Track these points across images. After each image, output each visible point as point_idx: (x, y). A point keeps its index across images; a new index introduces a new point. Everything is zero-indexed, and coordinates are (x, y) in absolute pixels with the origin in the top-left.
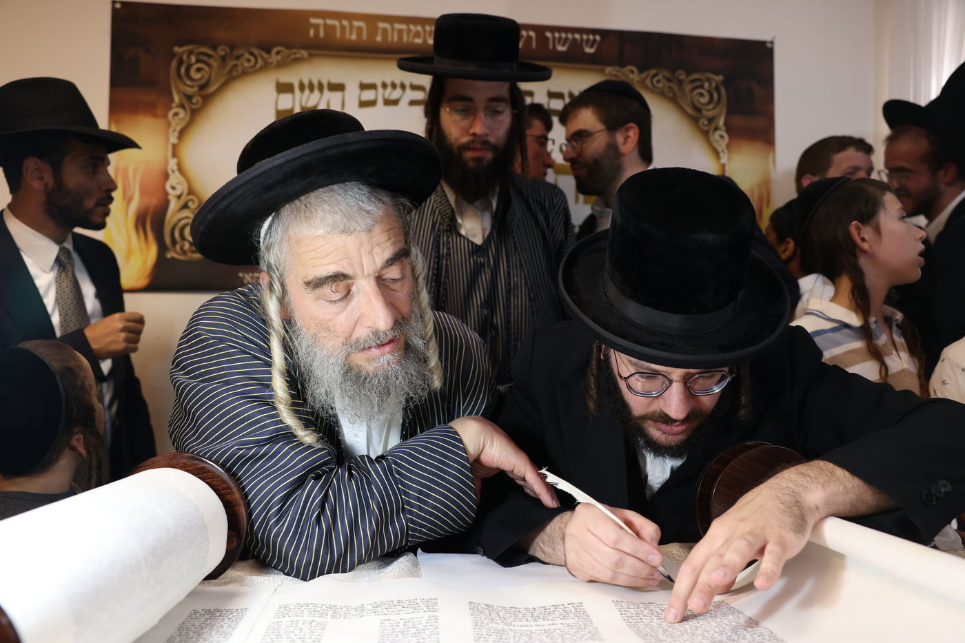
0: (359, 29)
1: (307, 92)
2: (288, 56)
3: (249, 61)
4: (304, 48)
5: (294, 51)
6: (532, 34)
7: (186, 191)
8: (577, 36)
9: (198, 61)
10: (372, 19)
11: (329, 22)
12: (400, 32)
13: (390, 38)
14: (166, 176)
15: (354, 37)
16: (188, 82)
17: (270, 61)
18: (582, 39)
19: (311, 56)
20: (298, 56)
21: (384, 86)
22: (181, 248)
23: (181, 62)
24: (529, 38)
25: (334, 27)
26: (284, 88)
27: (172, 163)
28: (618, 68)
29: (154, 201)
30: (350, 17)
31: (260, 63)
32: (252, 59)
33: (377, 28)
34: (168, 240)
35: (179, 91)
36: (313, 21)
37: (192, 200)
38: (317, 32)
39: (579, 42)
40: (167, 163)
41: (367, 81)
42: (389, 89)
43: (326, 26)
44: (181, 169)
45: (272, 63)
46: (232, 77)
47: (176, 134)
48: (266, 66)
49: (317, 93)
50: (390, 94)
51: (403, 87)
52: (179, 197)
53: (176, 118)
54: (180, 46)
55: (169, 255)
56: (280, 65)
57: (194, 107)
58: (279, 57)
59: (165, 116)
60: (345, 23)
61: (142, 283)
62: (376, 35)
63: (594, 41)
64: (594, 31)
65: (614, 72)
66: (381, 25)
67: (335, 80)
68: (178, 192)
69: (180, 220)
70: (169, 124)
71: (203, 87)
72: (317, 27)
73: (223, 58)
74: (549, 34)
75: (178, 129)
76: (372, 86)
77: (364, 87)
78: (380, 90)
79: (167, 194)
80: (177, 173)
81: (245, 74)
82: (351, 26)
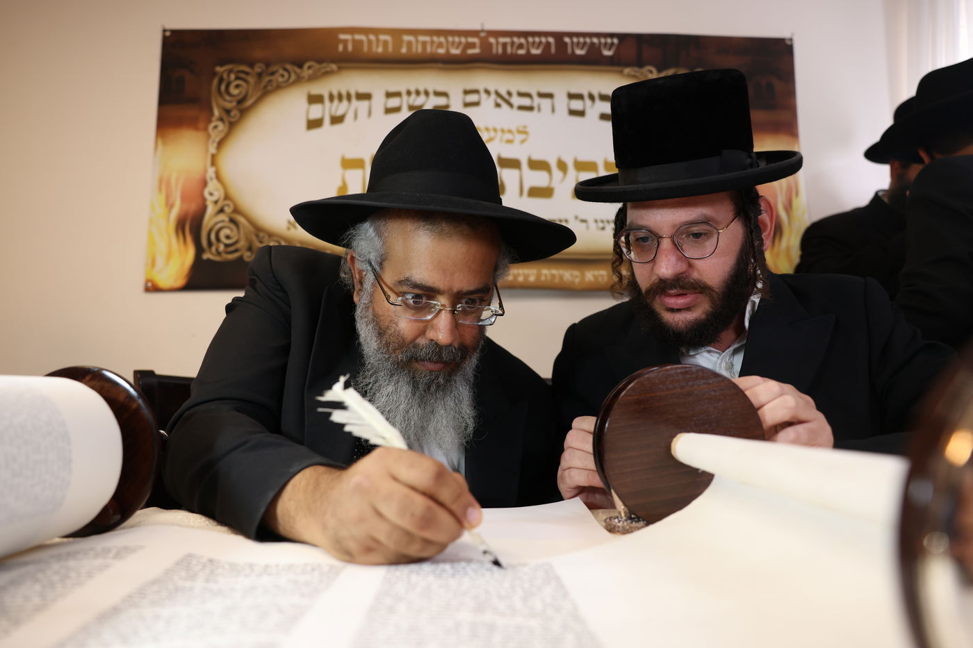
0: (385, 43)
1: (336, 102)
2: (319, 69)
3: (283, 76)
4: (333, 61)
5: (324, 65)
6: (551, 40)
7: (222, 197)
8: (595, 40)
9: (237, 78)
10: (397, 33)
11: (358, 37)
12: (424, 44)
13: (414, 50)
14: (205, 184)
15: (380, 50)
16: (228, 98)
17: (303, 75)
18: (600, 43)
19: (340, 68)
20: (328, 69)
21: (409, 93)
22: (217, 250)
23: (221, 80)
24: (548, 44)
25: (361, 42)
26: (315, 99)
27: (211, 172)
28: (636, 69)
29: (193, 207)
30: (376, 31)
31: (293, 77)
32: (286, 74)
33: (402, 41)
34: (204, 242)
35: (219, 106)
36: (342, 37)
37: (228, 205)
38: (345, 47)
39: (597, 46)
40: (206, 171)
41: (392, 89)
42: (413, 96)
43: (354, 41)
44: (218, 177)
45: (303, 77)
46: (266, 92)
47: (215, 145)
48: (299, 80)
49: (345, 102)
50: (415, 100)
51: (427, 93)
52: (216, 202)
53: (216, 130)
54: (222, 65)
55: (206, 256)
56: (312, 79)
57: (232, 120)
58: (310, 72)
59: (206, 129)
60: (372, 37)
61: (181, 282)
62: (401, 47)
63: (612, 44)
64: (612, 35)
65: (633, 73)
66: (406, 38)
67: (362, 90)
68: (214, 198)
69: (216, 224)
70: (209, 136)
71: (240, 102)
72: (345, 42)
73: (260, 75)
74: (567, 40)
75: (217, 140)
76: (398, 94)
77: (389, 95)
78: (405, 97)
79: (204, 200)
80: (215, 181)
81: (279, 87)
82: (378, 40)
